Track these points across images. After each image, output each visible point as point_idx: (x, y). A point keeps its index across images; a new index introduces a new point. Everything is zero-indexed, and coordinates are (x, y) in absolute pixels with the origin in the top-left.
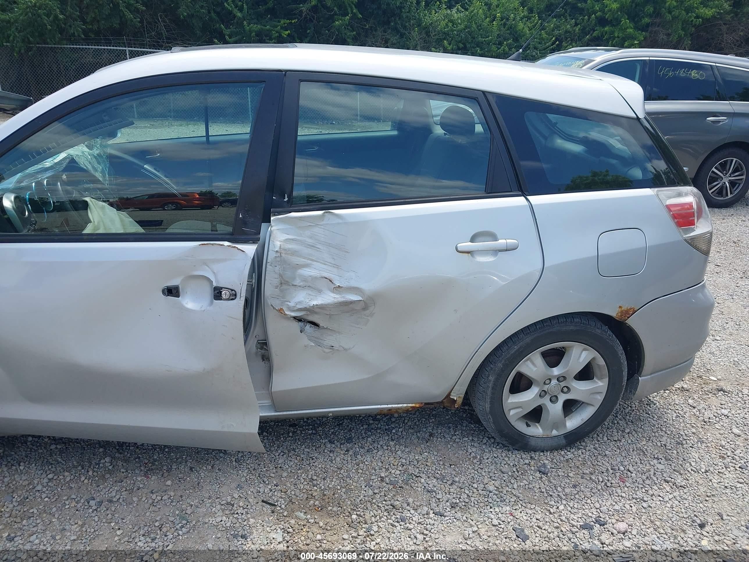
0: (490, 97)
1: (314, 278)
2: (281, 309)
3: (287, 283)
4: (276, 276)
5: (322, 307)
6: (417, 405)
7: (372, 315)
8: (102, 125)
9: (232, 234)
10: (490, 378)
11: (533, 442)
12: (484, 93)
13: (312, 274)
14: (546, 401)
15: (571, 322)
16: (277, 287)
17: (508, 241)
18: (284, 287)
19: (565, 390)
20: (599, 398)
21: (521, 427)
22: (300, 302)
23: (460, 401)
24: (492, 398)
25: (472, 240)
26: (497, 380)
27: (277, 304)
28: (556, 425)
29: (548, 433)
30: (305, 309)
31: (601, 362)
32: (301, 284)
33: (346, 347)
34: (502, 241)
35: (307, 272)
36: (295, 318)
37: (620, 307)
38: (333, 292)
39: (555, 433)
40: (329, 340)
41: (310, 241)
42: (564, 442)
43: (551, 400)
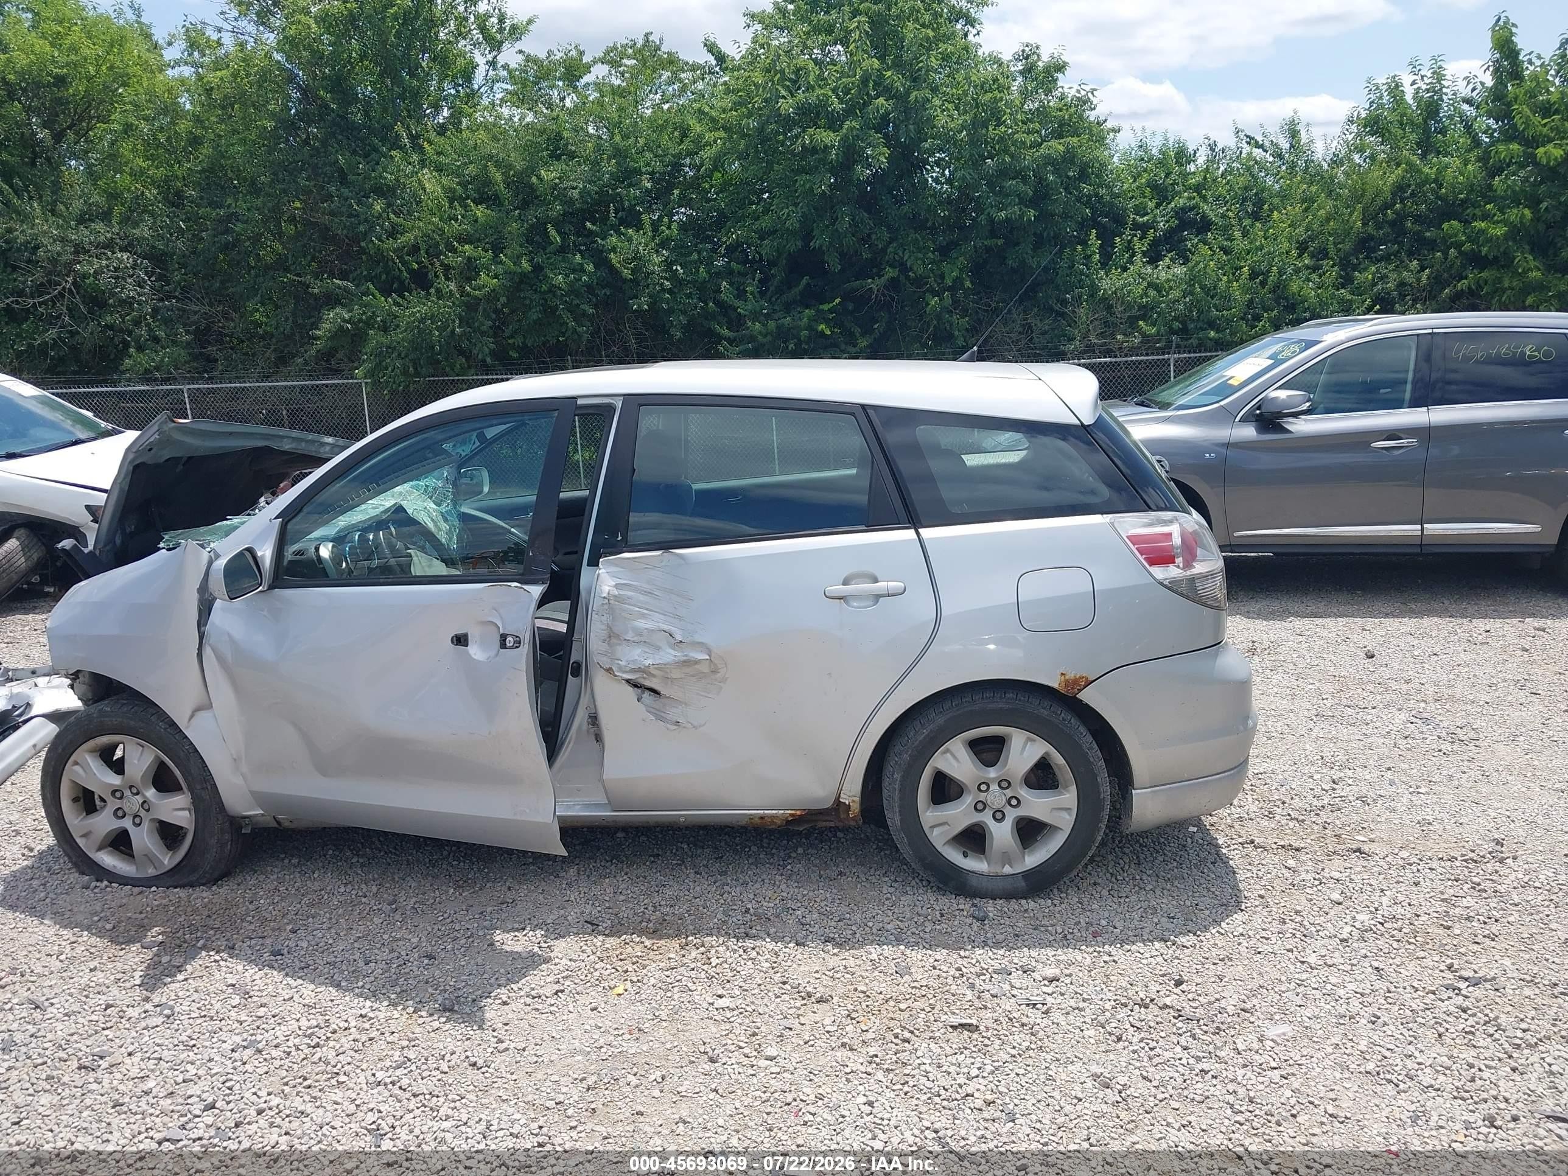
0: (871, 412)
1: (651, 631)
2: (610, 669)
3: (618, 636)
4: (604, 627)
5: (660, 667)
6: (798, 813)
7: (724, 680)
8: (425, 463)
9: (522, 575)
10: (896, 775)
11: (974, 882)
12: (864, 407)
13: (648, 626)
14: (987, 818)
15: (1001, 698)
16: (604, 641)
17: (891, 584)
18: (614, 641)
19: (1014, 802)
20: (1068, 817)
21: (955, 856)
22: (634, 661)
23: (856, 808)
24: (901, 807)
25: (844, 584)
26: (904, 778)
27: (605, 662)
28: (1006, 858)
29: (996, 869)
30: (639, 670)
31: (1058, 759)
32: (635, 639)
33: (695, 724)
34: (882, 584)
35: (642, 624)
36: (628, 681)
37: (1062, 674)
38: (674, 649)
39: (1007, 870)
40: (674, 713)
41: (646, 587)
42: (1022, 884)
43: (994, 817)
